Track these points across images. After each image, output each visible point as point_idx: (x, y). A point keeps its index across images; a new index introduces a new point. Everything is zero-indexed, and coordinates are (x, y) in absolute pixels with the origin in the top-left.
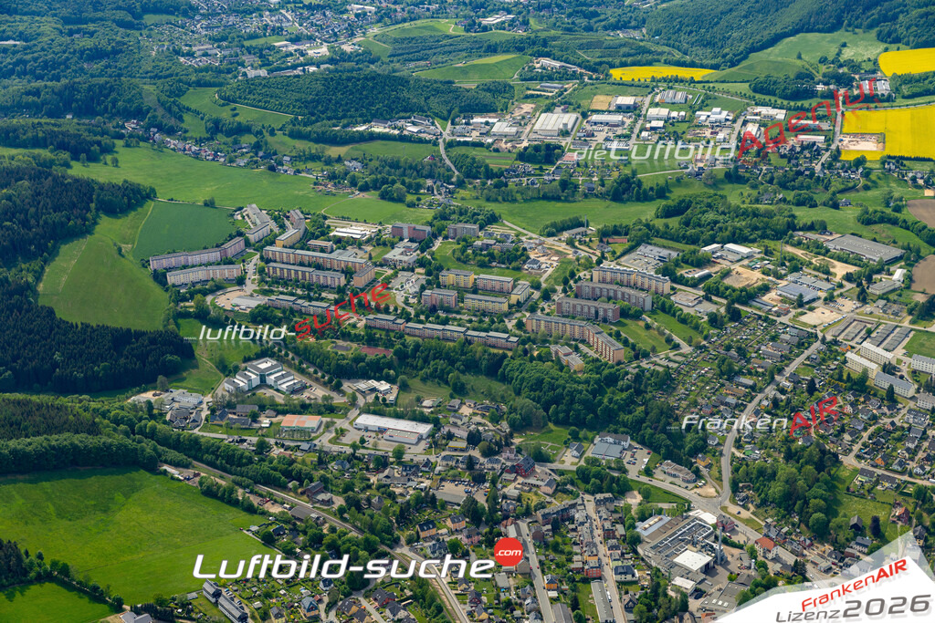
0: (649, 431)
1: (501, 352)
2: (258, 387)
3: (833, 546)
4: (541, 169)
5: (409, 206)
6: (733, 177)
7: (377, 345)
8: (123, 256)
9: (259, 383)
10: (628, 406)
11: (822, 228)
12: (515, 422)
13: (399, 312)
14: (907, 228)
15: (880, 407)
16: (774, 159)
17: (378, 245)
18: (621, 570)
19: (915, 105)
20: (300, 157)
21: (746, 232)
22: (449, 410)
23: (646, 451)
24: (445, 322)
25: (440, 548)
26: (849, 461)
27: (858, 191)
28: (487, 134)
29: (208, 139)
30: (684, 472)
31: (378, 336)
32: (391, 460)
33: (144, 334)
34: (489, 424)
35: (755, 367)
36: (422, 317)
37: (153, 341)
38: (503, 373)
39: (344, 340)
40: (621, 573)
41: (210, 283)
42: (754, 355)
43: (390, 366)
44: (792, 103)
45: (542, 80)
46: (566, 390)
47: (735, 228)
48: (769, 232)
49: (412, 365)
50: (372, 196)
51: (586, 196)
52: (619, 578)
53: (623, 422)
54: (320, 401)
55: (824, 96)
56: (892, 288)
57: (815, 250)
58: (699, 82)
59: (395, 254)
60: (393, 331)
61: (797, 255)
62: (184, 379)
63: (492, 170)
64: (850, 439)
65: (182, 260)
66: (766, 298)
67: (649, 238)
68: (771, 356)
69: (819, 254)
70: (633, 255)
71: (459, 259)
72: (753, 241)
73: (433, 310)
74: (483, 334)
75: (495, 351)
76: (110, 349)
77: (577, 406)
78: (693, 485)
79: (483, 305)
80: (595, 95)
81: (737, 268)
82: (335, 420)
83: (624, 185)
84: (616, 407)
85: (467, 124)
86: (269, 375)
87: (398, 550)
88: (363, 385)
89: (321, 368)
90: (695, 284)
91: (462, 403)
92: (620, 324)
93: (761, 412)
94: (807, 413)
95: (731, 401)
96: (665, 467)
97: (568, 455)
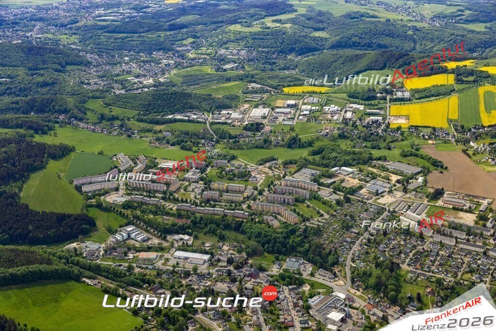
0: (312, 255)
1: (241, 220)
2: (127, 239)
3: (400, 307)
4: (254, 134)
5: (194, 152)
6: (342, 136)
7: (182, 218)
8: (61, 179)
9: (127, 237)
10: (301, 244)
11: (385, 159)
12: (249, 253)
13: (192, 202)
14: (423, 158)
15: (417, 241)
16: (360, 127)
18: (302, 322)
19: (421, 102)
20: (142, 130)
21: (350, 161)
22: (218, 248)
24: (214, 206)
25: (217, 314)
26: (405, 267)
27: (398, 141)
28: (229, 118)
29: (98, 123)
30: (329, 274)
31: (183, 213)
32: (192, 272)
33: (71, 215)
34: (237, 254)
35: (358, 224)
36: (203, 204)
37: (76, 219)
38: (242, 230)
39: (167, 216)
41: (103, 190)
42: (358, 218)
43: (189, 228)
44: (367, 102)
45: (252, 93)
46: (272, 237)
47: (345, 160)
48: (360, 161)
49: (199, 227)
50: (176, 148)
51: (275, 146)
52: (302, 326)
53: (299, 251)
54: (157, 245)
55: (381, 99)
56: (417, 186)
57: (382, 169)
58: (324, 93)
59: (189, 175)
60: (190, 211)
61: (374, 172)
62: (92, 236)
63: (232, 135)
64: (404, 256)
65: (89, 180)
66: (361, 192)
67: (306, 165)
68: (365, 219)
69: (384, 171)
70: (299, 173)
71: (219, 177)
72: (354, 166)
73: (208, 201)
74: (232, 212)
75: (238, 219)
76: (56, 222)
78: (333, 280)
79: (231, 198)
80: (277, 100)
81: (347, 178)
82: (164, 254)
83: (293, 141)
84: (296, 244)
85: (219, 114)
86: (132, 233)
87: (197, 316)
88: (177, 237)
89: (156, 229)
90: (328, 186)
91: (224, 245)
92: (295, 205)
93: (363, 245)
94: (384, 245)
95: (349, 240)
96: (320, 272)
97: (275, 267)
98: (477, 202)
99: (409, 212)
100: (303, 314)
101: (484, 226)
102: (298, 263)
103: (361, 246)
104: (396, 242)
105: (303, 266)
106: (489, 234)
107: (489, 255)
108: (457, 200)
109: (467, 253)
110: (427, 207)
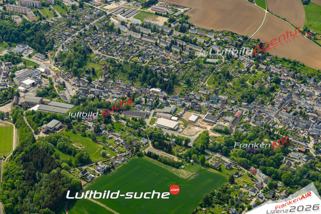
0: (34, 43)
3: (78, 77)
10: (28, 36)
15: (114, 35)
23: (33, 50)
30: (43, 56)
35: (80, 23)
40: (2, 86)
42: (81, 19)
46: (9, 30)
53: (27, 40)
64: (99, 45)
77: (12, 35)
78: (43, 60)
84: (25, 35)
92: (42, 9)
93: (75, 37)
94: (89, 37)
95: (67, 33)
96: (36, 55)
97: (5, 51)
98: (175, 9)
99: (119, 15)
100: (7, 81)
101: (170, 26)
102: (23, 49)
103: (72, 37)
104: (100, 36)
105: (27, 51)
106: (168, 31)
107: (159, 46)
108: (161, 8)
109: (145, 44)
110: (137, 12)
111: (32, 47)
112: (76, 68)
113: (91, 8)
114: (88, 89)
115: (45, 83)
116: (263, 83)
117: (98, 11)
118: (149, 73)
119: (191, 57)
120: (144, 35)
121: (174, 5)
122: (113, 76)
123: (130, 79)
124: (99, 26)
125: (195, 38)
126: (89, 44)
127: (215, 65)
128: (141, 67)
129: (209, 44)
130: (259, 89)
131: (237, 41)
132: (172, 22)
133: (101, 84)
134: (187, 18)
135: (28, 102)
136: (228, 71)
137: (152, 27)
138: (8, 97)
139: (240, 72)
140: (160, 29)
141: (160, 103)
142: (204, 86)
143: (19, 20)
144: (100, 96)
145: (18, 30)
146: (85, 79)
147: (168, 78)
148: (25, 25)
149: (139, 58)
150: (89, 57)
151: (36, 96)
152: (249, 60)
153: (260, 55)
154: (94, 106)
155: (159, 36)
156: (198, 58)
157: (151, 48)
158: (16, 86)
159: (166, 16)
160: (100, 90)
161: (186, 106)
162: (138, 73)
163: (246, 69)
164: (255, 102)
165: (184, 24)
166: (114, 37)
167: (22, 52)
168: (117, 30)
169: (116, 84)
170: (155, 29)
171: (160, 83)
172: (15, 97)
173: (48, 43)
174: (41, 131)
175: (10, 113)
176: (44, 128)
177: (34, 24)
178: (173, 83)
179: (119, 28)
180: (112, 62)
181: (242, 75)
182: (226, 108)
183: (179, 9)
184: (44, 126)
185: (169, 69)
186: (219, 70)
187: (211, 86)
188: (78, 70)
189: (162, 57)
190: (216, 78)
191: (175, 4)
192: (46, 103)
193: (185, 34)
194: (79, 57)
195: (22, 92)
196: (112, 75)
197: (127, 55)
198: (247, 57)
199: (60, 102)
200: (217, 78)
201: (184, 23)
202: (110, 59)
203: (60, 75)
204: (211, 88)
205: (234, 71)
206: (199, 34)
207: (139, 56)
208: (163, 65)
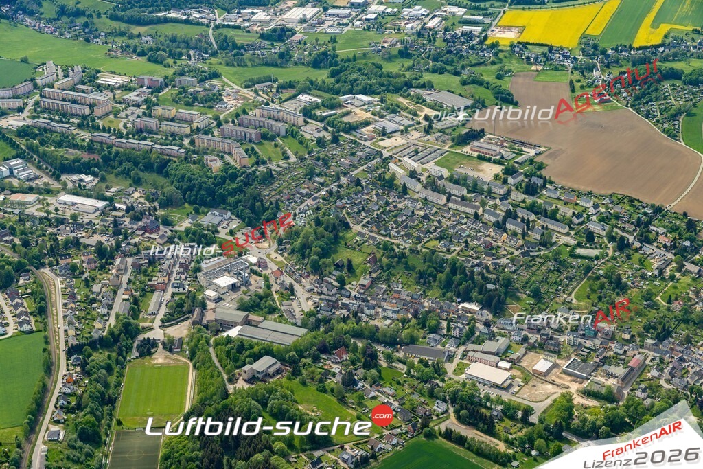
0: (241, 208)
1: (168, 157)
2: (7, 177)
3: (320, 276)
4: (272, 45)
5: (165, 67)
6: (404, 54)
7: (94, 153)
9: (9, 174)
11: (429, 86)
12: (163, 202)
13: (116, 132)
14: (488, 88)
15: (395, 197)
16: (439, 43)
17: (125, 90)
18: (176, 285)
20: (113, 33)
21: (374, 87)
22: (125, 194)
23: (238, 221)
24: (145, 139)
26: (357, 228)
28: (248, 20)
29: (55, 20)
31: (95, 146)
32: (70, 221)
34: (147, 203)
35: (331, 172)
36: (131, 136)
38: (166, 171)
39: (74, 149)
40: (175, 287)
42: (333, 164)
43: (97, 165)
46: (197, 182)
47: (366, 84)
48: (391, 88)
49: (111, 166)
50: (143, 59)
52: (174, 290)
53: (229, 203)
54: (42, 187)
56: (452, 125)
57: (416, 100)
59: (132, 96)
60: (106, 144)
61: (402, 103)
63: (237, 44)
64: (365, 215)
66: (364, 130)
67: (310, 90)
68: (344, 165)
69: (417, 103)
70: (294, 101)
71: (174, 100)
72: (378, 94)
73: (141, 131)
74: (164, 147)
77: (202, 192)
79: (173, 129)
81: (358, 111)
82: (47, 198)
83: (322, 57)
84: (226, 193)
85: (238, 13)
86: (15, 169)
87: (42, 270)
88: (75, 177)
89: (51, 165)
90: (322, 120)
91: (136, 190)
92: (260, 144)
93: (319, 198)
94: (347, 200)
95: (303, 191)
96: (244, 231)
97: (187, 222)
98: (518, 150)
99: (406, 159)
100: (186, 278)
101: (505, 182)
102: (221, 218)
103: (314, 199)
104: (367, 197)
105: (227, 222)
106: (502, 192)
107: (481, 219)
108: (489, 146)
109: (454, 215)
110: (442, 154)
111: (237, 216)
112: (316, 257)
113: (354, 144)
114: (338, 300)
115: (257, 284)
116: (691, 301)
117: (367, 150)
118: (458, 273)
119: (545, 243)
120: (454, 197)
121: (515, 142)
122: (388, 275)
123: (420, 283)
124: (366, 178)
125: (554, 207)
126: (344, 212)
127: (593, 261)
128: (443, 259)
129: (582, 220)
130: (682, 313)
131: (641, 216)
132: (511, 175)
133: (362, 291)
134: (541, 167)
135: (221, 320)
136: (619, 275)
137: (470, 182)
138: (185, 309)
139: (643, 277)
140: (486, 188)
141: (477, 333)
142: (568, 302)
143: (216, 165)
144: (360, 315)
145: (213, 183)
146: (332, 281)
147: (496, 284)
148: (227, 174)
149: (439, 242)
150: (343, 238)
151: (237, 310)
152: (663, 253)
153: (687, 243)
154: (345, 334)
155: (482, 200)
156: (559, 246)
157: (466, 224)
158: (201, 289)
159: (499, 163)
160: (360, 303)
161: (530, 341)
162: (437, 271)
163: (656, 272)
164: (672, 340)
165: (534, 179)
166: (394, 201)
167: (218, 225)
168: (400, 187)
169: (393, 292)
170: (475, 188)
171: (480, 293)
172: (197, 309)
173: (267, 209)
174: (241, 378)
175: (186, 340)
176: (246, 372)
177: (243, 173)
178: (506, 294)
179: (404, 183)
180: (387, 248)
181: (647, 283)
182: (611, 349)
183: (525, 149)
184: (247, 368)
185: (499, 266)
186: (601, 272)
187: (582, 303)
188: (320, 263)
189: (485, 242)
190: (593, 288)
191: (519, 139)
192: (255, 323)
193: (535, 199)
194: (323, 237)
195: (211, 300)
196: (386, 273)
197: (416, 235)
198: (660, 248)
199: (281, 322)
200: (595, 287)
201: (535, 176)
202: (383, 243)
203: (286, 271)
204: (583, 307)
205: (632, 274)
206: (563, 198)
207: (441, 238)
208: (487, 258)
